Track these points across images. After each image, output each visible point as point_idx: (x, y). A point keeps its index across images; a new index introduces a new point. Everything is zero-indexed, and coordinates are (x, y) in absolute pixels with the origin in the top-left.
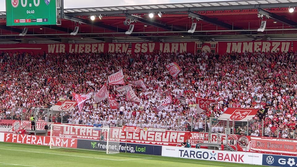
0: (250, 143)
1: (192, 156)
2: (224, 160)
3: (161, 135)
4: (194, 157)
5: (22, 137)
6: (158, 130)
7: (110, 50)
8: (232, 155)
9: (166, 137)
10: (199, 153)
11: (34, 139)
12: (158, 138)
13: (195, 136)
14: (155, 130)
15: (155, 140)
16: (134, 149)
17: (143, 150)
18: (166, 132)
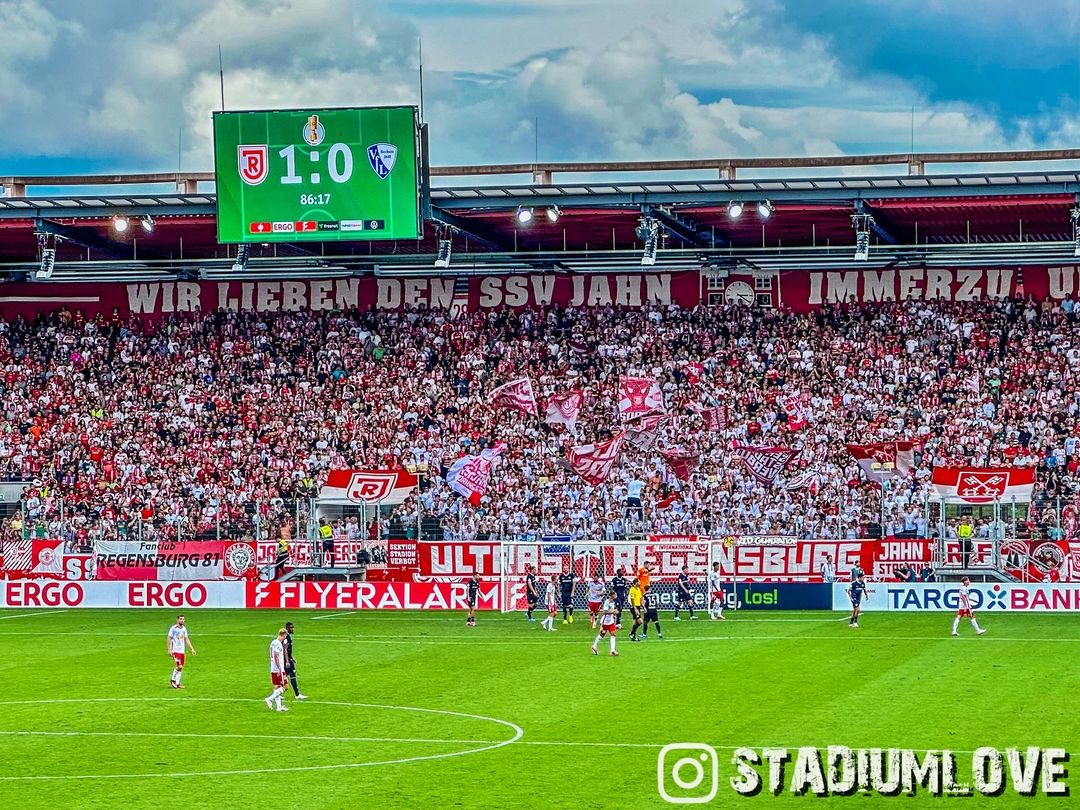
0: (1069, 558)
1: (931, 603)
2: (1032, 607)
3: (784, 555)
4: (938, 606)
5: (319, 589)
6: (770, 541)
7: (382, 302)
8: (1056, 593)
9: (799, 560)
10: (951, 595)
11: (366, 591)
12: (773, 563)
13: (894, 550)
14: (761, 541)
15: (764, 572)
16: (741, 597)
17: (769, 598)
18: (800, 546)
